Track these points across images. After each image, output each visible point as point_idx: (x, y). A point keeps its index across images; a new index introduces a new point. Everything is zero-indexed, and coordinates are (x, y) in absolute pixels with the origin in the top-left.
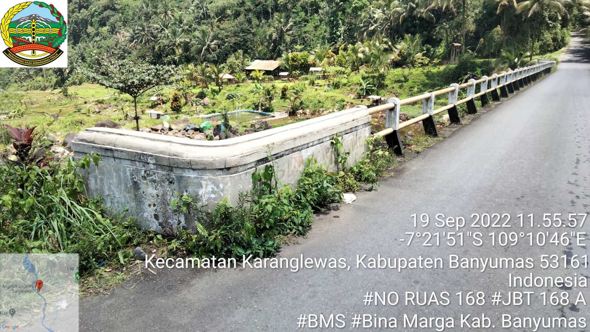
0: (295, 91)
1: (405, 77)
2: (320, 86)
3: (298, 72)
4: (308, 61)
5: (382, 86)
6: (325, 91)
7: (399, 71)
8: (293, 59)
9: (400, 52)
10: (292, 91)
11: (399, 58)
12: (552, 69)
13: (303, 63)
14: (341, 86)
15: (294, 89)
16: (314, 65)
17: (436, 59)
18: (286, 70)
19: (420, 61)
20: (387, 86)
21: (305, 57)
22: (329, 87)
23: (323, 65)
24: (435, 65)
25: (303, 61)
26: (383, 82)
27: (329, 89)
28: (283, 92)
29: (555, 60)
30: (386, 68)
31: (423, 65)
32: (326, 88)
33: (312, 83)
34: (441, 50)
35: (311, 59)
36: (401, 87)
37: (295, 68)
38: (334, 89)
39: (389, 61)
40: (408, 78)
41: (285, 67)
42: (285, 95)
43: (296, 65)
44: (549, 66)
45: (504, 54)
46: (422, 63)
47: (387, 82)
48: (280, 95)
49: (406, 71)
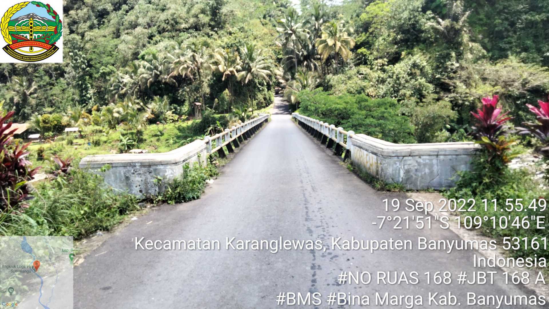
0: (52, 152)
1: (160, 132)
2: (80, 145)
3: (51, 133)
4: (62, 122)
5: (141, 141)
6: (86, 149)
7: (153, 127)
8: (44, 122)
9: (153, 111)
10: (49, 151)
11: (153, 116)
12: (269, 120)
13: (56, 125)
14: (101, 143)
15: (51, 150)
16: (69, 125)
17: (184, 116)
18: (36, 132)
19: (171, 118)
20: (145, 140)
21: (58, 119)
22: (89, 145)
23: (79, 125)
24: (184, 121)
25: (56, 122)
26: (141, 137)
27: (89, 147)
28: (39, 154)
29: (268, 113)
30: (143, 125)
31: (174, 121)
32: (86, 146)
33: (71, 143)
34: (185, 108)
35: (65, 120)
36: (158, 140)
37: (47, 130)
38: (95, 146)
39: (144, 119)
40: (163, 132)
41: (36, 129)
42: (42, 156)
43: (48, 127)
44: (266, 118)
45: (234, 110)
46: (173, 119)
47: (145, 137)
48: (37, 157)
49: (161, 127)
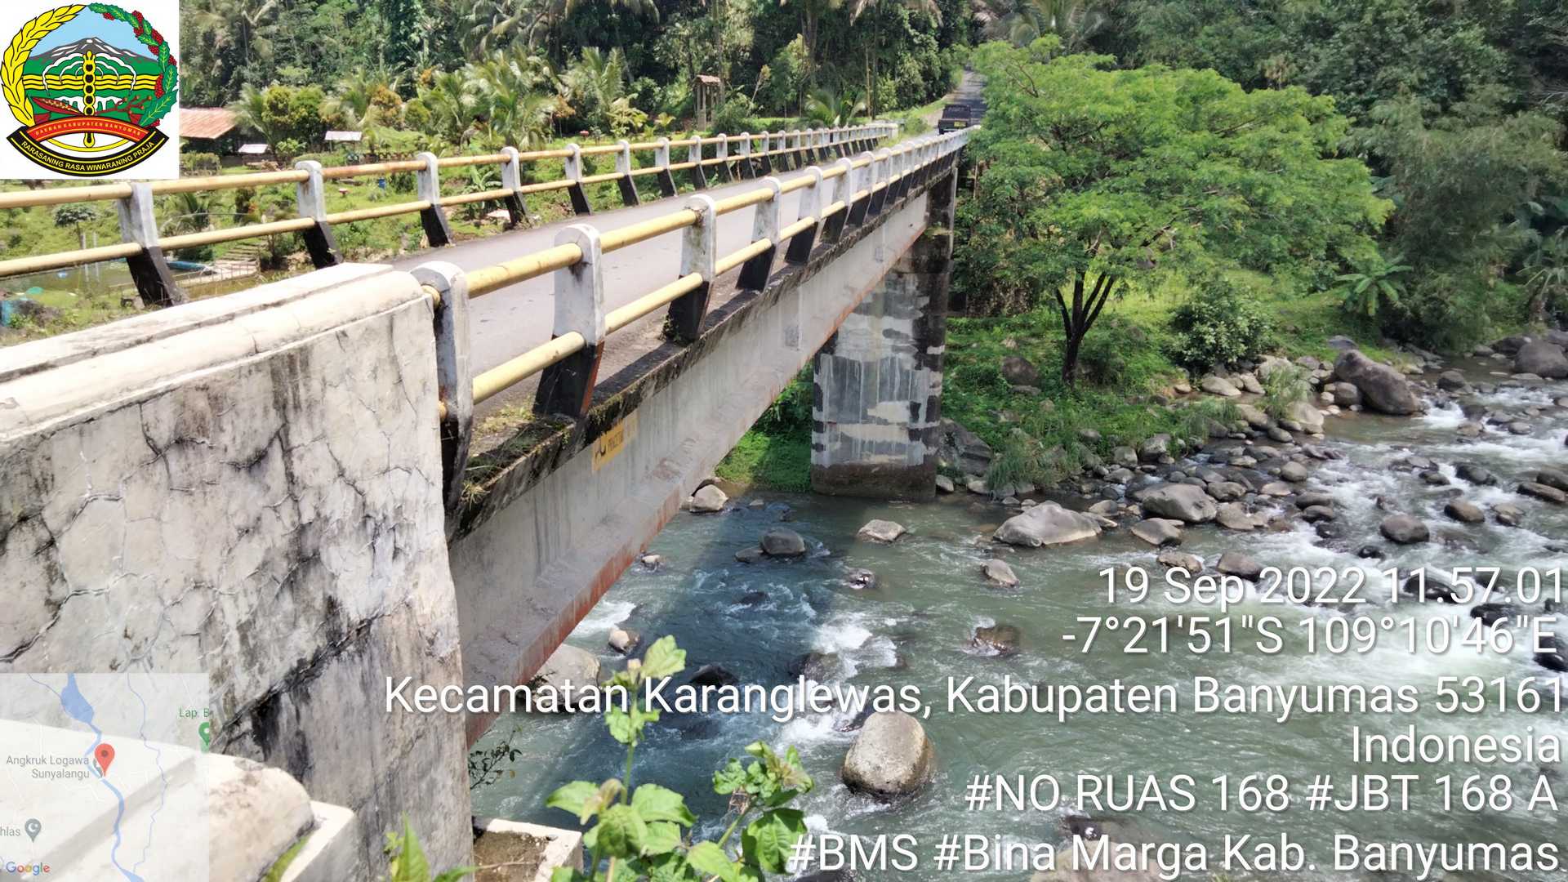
0: (279, 198)
1: (586, 162)
2: (358, 184)
3: (293, 144)
4: (320, 112)
6: (370, 201)
7: (571, 146)
8: (273, 107)
9: (575, 95)
10: (269, 197)
11: (571, 111)
13: (305, 119)
15: (275, 192)
16: (341, 124)
17: (662, 115)
18: (257, 138)
19: (625, 120)
21: (311, 102)
22: (382, 186)
23: (366, 125)
24: (661, 131)
25: (304, 112)
26: (529, 173)
27: (381, 191)
28: (239, 202)
30: (535, 135)
31: (632, 131)
32: (373, 188)
34: (678, 93)
35: (329, 106)
37: (285, 132)
38: (398, 191)
39: (541, 118)
41: (253, 129)
42: (247, 209)
43: (284, 124)
45: (812, 107)
46: (629, 125)
48: (234, 211)
